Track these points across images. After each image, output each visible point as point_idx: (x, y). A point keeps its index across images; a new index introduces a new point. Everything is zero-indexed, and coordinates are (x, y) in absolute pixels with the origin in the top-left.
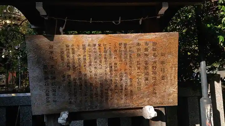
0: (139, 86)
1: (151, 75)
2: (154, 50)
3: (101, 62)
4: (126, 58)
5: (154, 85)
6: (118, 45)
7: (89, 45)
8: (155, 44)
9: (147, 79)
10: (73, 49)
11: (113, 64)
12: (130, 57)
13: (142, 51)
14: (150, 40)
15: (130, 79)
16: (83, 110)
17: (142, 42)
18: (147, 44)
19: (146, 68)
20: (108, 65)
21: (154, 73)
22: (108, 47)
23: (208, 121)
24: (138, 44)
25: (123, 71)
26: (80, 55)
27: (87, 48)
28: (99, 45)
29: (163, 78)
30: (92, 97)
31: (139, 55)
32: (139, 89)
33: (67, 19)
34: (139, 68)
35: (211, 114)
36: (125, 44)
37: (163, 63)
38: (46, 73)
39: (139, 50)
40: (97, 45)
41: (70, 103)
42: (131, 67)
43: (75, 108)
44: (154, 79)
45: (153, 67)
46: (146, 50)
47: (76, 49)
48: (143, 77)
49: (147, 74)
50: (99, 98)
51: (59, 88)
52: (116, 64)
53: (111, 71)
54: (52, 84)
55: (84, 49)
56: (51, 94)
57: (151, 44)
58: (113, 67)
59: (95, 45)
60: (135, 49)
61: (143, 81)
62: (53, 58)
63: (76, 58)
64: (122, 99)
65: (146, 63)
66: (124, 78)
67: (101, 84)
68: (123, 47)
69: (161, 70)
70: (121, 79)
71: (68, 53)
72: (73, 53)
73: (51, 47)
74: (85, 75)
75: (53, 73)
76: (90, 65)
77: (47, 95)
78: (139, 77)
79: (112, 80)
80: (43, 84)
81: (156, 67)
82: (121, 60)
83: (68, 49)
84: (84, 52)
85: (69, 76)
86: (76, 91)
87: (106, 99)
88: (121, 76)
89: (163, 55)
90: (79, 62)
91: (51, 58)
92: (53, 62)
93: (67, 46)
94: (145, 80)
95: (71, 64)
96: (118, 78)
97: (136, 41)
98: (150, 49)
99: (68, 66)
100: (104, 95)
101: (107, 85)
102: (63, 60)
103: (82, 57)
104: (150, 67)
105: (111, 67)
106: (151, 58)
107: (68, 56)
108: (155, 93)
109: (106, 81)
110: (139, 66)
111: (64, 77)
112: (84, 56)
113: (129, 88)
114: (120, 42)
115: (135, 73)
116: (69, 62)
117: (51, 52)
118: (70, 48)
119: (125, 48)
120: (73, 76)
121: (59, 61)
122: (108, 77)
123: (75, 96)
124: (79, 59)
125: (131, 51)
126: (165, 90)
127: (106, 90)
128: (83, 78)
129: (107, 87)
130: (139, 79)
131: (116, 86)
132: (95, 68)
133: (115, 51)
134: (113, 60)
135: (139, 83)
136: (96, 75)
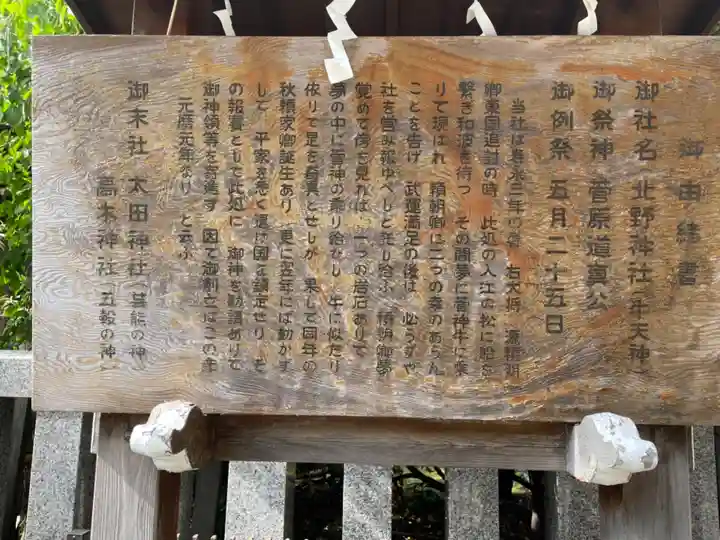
0: (553, 311)
1: (622, 257)
2: (646, 122)
3: (363, 172)
4: (491, 160)
5: (638, 308)
6: (453, 93)
7: (312, 89)
8: (647, 92)
9: (597, 275)
10: (236, 107)
11: (425, 192)
12: (518, 155)
13: (582, 130)
14: (624, 72)
15: (510, 269)
16: (267, 410)
17: (584, 83)
18: (604, 90)
19: (599, 218)
20: (400, 190)
21: (643, 246)
22: (403, 100)
24: (562, 91)
25: (473, 229)
26: (261, 137)
27: (301, 101)
29: (688, 273)
30: (310, 349)
31: (562, 148)
32: (558, 328)
34: (559, 216)
36: (492, 89)
37: (691, 191)
38: (106, 212)
39: (562, 120)
40: (350, 90)
41: (209, 365)
42: (516, 206)
43: (227, 399)
44: (640, 276)
45: (635, 212)
46: (602, 119)
47: (249, 108)
48: (575, 265)
49: (600, 247)
50: (349, 357)
51: (162, 289)
52: (439, 188)
53: (413, 222)
54: (131, 268)
55: (287, 105)
56: (123, 311)
57: (625, 89)
58: (425, 207)
59: (339, 90)
60: (538, 115)
61: (576, 287)
62: (142, 143)
63: (248, 148)
64: (461, 369)
65: (600, 189)
66: (477, 266)
67: (361, 288)
68: (479, 100)
69: (680, 231)
70: (463, 271)
71: (213, 122)
72: (236, 124)
73: (139, 91)
74: (286, 236)
75: (137, 214)
76: (312, 187)
77: (105, 318)
78: (563, 261)
79: (412, 272)
80: (89, 265)
81: (649, 213)
82: (465, 172)
83: (214, 106)
84: (288, 121)
85: (210, 236)
86: (239, 314)
87: (384, 367)
88: (463, 253)
89: (692, 149)
90: (262, 171)
91: (136, 145)
92: (140, 165)
93: (211, 89)
94: (590, 282)
95: (221, 181)
96: (446, 261)
97: (549, 73)
98: (623, 117)
99: (211, 187)
100: (374, 342)
101: (387, 292)
102: (185, 154)
103: (273, 146)
104: (620, 214)
105: (413, 205)
106: (625, 166)
107: (212, 139)
108: (643, 354)
109: (386, 270)
110: (558, 203)
111: (185, 238)
112: (287, 140)
113: (503, 318)
114: (467, 77)
115: (535, 240)
116: (211, 170)
117: (138, 117)
118: (223, 98)
119: (492, 106)
120: (228, 239)
121: (171, 161)
122: (397, 254)
123: (234, 334)
124: (261, 155)
125: (518, 124)
126: (696, 336)
127: (387, 317)
128: (275, 253)
129: (387, 303)
130: (556, 271)
131: (435, 303)
132: (337, 204)
133: (439, 122)
134: (429, 165)
135: (556, 296)
136: (335, 238)
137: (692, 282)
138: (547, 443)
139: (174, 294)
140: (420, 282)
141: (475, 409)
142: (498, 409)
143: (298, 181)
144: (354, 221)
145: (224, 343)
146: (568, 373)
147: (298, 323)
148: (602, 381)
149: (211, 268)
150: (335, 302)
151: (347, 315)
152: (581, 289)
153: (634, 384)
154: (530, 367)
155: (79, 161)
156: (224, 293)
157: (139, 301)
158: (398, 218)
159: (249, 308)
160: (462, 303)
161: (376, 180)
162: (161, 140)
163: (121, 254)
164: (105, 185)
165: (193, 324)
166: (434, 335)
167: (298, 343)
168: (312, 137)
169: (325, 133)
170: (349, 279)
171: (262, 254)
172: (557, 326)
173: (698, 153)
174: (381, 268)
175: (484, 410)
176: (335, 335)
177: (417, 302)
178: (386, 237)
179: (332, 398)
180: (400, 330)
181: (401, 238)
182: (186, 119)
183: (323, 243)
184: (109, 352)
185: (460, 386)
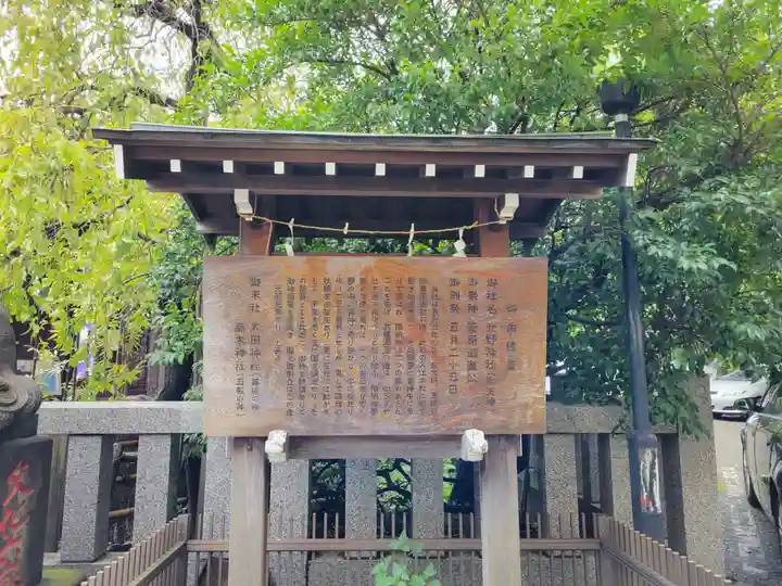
0: (452, 383)
1: (483, 358)
2: (492, 296)
3: (363, 320)
4: (423, 312)
5: (489, 380)
6: (405, 282)
7: (339, 281)
8: (492, 283)
9: (472, 366)
10: (302, 289)
11: (393, 327)
12: (435, 311)
13: (464, 300)
14: (482, 273)
15: (433, 364)
16: (319, 433)
17: (463, 279)
18: (473, 282)
19: (472, 340)
20: (381, 327)
21: (492, 353)
22: (382, 284)
23: (645, 494)
24: (454, 282)
25: (416, 346)
26: (315, 303)
27: (334, 285)
28: (363, 281)
29: (511, 365)
30: (339, 404)
31: (454, 308)
33: (295, 222)
34: (455, 340)
35: (652, 475)
36: (423, 281)
37: (512, 328)
38: (240, 340)
39: (456, 295)
40: (357, 281)
41: (290, 413)
42: (434, 334)
43: (301, 430)
44: (490, 366)
45: (488, 338)
46: (473, 295)
47: (309, 290)
48: (462, 362)
49: (473, 354)
50: (357, 407)
51: (267, 377)
52: (399, 326)
53: (387, 342)
54: (252, 367)
55: (327, 288)
56: (248, 387)
57: (483, 282)
58: (393, 335)
59: (351, 280)
60: (444, 293)
61: (462, 372)
62: (257, 307)
63: (308, 308)
64: (410, 411)
65: (472, 327)
66: (418, 362)
67: (363, 374)
68: (417, 286)
69: (508, 346)
70: (411, 365)
71: (291, 297)
72: (303, 297)
73: (255, 282)
74: (327, 349)
75: (256, 340)
76: (339, 327)
77: (239, 390)
78: (456, 360)
79: (387, 366)
80: (231, 366)
81: (494, 337)
82: (411, 319)
83: (293, 289)
84: (327, 296)
85: (290, 351)
86: (304, 388)
87: (374, 411)
88: (411, 357)
89: (512, 309)
90: (315, 319)
91: (254, 308)
92: (255, 317)
93: (291, 281)
94: (469, 369)
95: (295, 324)
96: (404, 362)
97: (449, 274)
98: (482, 295)
99: (290, 327)
100: (369, 400)
101: (375, 375)
102: (278, 311)
103: (320, 307)
104: (481, 338)
105: (387, 335)
106: (482, 317)
107: (291, 305)
108: (492, 402)
109: (375, 366)
110: (454, 334)
111: (277, 351)
112: (327, 304)
113: (430, 387)
114: (411, 276)
115: (444, 351)
116: (291, 318)
117: (256, 294)
118: (296, 286)
119: (423, 289)
120: (299, 351)
121: (272, 314)
122: (380, 357)
123: (302, 397)
124: (315, 312)
125: (435, 297)
126: (515, 394)
127: (375, 388)
128: (321, 357)
129: (376, 381)
130: (453, 365)
131: (398, 381)
132: (351, 334)
133: (400, 296)
134: (394, 317)
135: (453, 376)
136: (351, 350)
137: (513, 368)
138: (452, 444)
139: (272, 379)
140: (392, 371)
141: (414, 430)
142: (428, 430)
143: (332, 324)
144: (358, 342)
145: (296, 402)
146: (459, 412)
147: (333, 391)
148: (474, 415)
149: (290, 366)
150: (350, 381)
151: (357, 387)
152: (465, 373)
153: (489, 415)
154: (442, 410)
155: (227, 316)
156: (297, 376)
157: (256, 382)
158: (381, 339)
159: (309, 385)
160: (411, 381)
161: (370, 322)
162: (266, 304)
163: (247, 360)
164: (239, 328)
165: (282, 393)
166: (398, 396)
167: (333, 402)
168: (339, 302)
169: (346, 301)
170: (358, 370)
171: (315, 359)
172: (454, 390)
173: (515, 310)
174: (372, 364)
175: (423, 430)
176: (351, 397)
177: (390, 381)
178: (374, 350)
179: (350, 427)
180: (381, 394)
181: (382, 349)
182: (278, 296)
183: (345, 354)
184: (241, 407)
185: (410, 419)
